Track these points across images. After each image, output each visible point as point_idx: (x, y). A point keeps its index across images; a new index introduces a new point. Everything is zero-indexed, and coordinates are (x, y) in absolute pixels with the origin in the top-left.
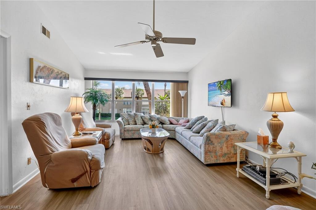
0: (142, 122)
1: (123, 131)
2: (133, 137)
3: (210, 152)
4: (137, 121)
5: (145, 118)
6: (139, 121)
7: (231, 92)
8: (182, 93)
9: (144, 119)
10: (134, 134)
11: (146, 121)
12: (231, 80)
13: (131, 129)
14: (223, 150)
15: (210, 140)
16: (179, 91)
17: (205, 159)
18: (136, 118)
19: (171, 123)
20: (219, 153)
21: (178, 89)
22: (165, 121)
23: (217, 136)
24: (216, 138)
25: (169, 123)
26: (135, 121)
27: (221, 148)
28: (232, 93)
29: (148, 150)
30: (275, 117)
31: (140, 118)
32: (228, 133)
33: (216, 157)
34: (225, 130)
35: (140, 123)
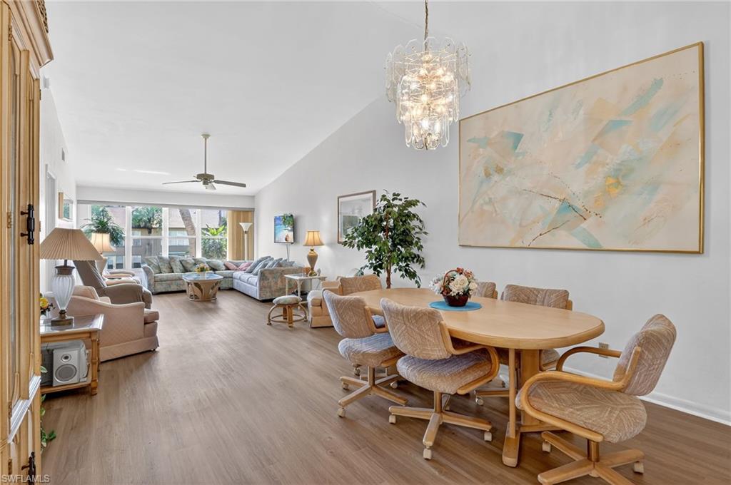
0: (182, 268)
1: (153, 282)
2: (170, 290)
3: (265, 287)
4: (174, 267)
5: (188, 263)
6: (177, 267)
7: (293, 227)
8: (245, 226)
9: (185, 265)
10: (169, 285)
11: (188, 266)
12: (292, 216)
13: (165, 278)
14: (278, 286)
15: (264, 276)
16: (241, 224)
17: (260, 295)
18: (172, 263)
19: (228, 269)
20: (274, 289)
21: (238, 221)
22: (219, 266)
23: (271, 272)
24: (270, 273)
25: (224, 268)
26: (172, 268)
27: (276, 283)
28: (294, 230)
29: (196, 297)
30: (312, 250)
31: (179, 263)
32: (282, 268)
33: (271, 292)
34: (281, 266)
35: (179, 270)
